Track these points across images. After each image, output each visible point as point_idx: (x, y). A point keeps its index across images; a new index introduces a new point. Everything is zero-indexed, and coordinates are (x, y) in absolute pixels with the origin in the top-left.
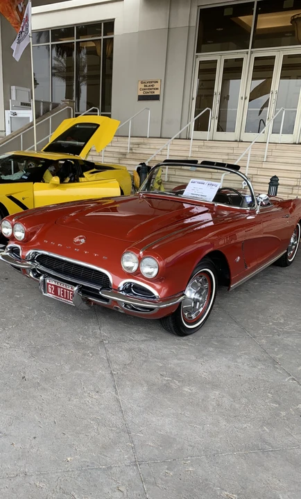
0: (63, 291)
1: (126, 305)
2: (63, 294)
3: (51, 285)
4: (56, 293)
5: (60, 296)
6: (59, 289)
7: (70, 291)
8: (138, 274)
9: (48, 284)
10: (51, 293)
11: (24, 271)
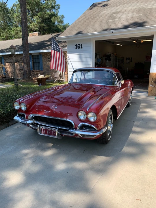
0: (50, 132)
1: (81, 135)
2: (50, 133)
3: (43, 129)
4: (46, 133)
5: (48, 134)
6: (48, 131)
7: (53, 131)
8: (87, 120)
9: (42, 129)
10: (44, 133)
11: (28, 125)
